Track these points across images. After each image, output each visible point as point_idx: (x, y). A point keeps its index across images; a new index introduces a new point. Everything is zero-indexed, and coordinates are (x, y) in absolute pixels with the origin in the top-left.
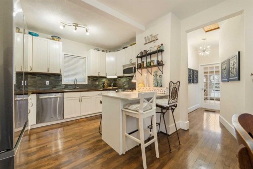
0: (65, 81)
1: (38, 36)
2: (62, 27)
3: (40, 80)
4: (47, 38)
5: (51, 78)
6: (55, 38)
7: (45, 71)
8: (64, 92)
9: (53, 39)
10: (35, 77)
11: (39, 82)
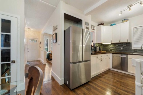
0: (134, 47)
1: (115, 24)
2: (120, 15)
3: (118, 47)
4: (121, 23)
5: (124, 45)
6: (124, 21)
7: (118, 42)
8: (128, 54)
9: (123, 22)
10: (115, 45)
11: (117, 48)
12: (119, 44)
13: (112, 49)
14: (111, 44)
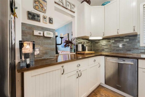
3: (114, 43)
10: (110, 41)
11: (113, 45)
12: (116, 39)
13: (105, 47)
14: (104, 39)
